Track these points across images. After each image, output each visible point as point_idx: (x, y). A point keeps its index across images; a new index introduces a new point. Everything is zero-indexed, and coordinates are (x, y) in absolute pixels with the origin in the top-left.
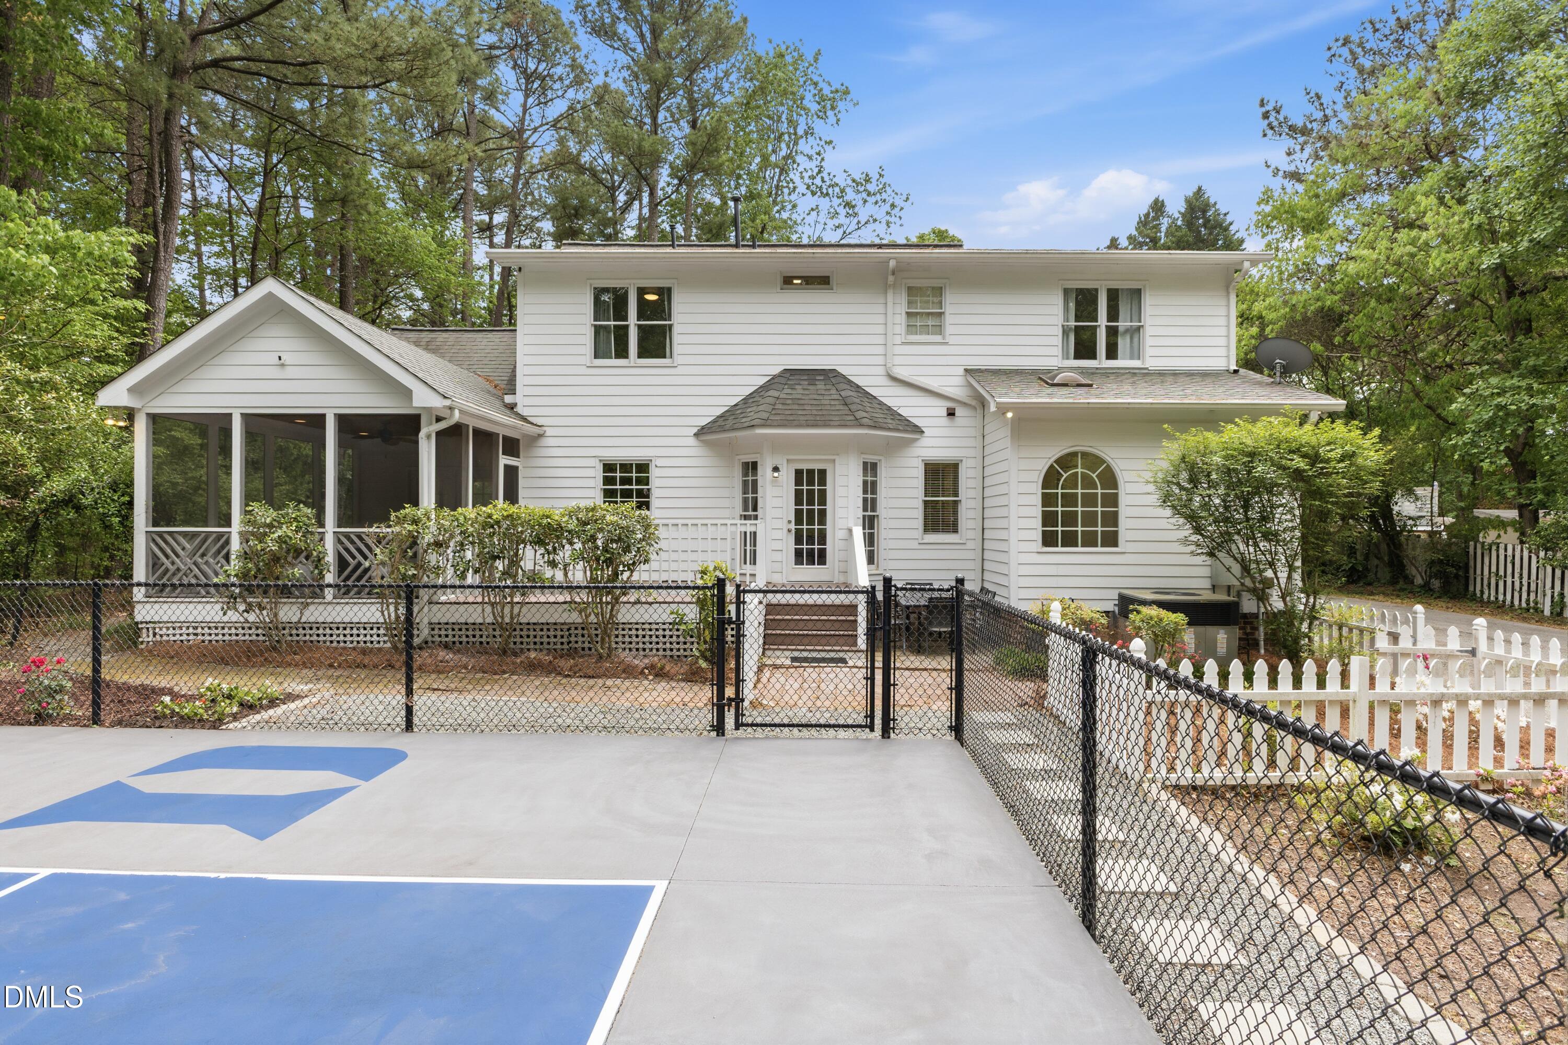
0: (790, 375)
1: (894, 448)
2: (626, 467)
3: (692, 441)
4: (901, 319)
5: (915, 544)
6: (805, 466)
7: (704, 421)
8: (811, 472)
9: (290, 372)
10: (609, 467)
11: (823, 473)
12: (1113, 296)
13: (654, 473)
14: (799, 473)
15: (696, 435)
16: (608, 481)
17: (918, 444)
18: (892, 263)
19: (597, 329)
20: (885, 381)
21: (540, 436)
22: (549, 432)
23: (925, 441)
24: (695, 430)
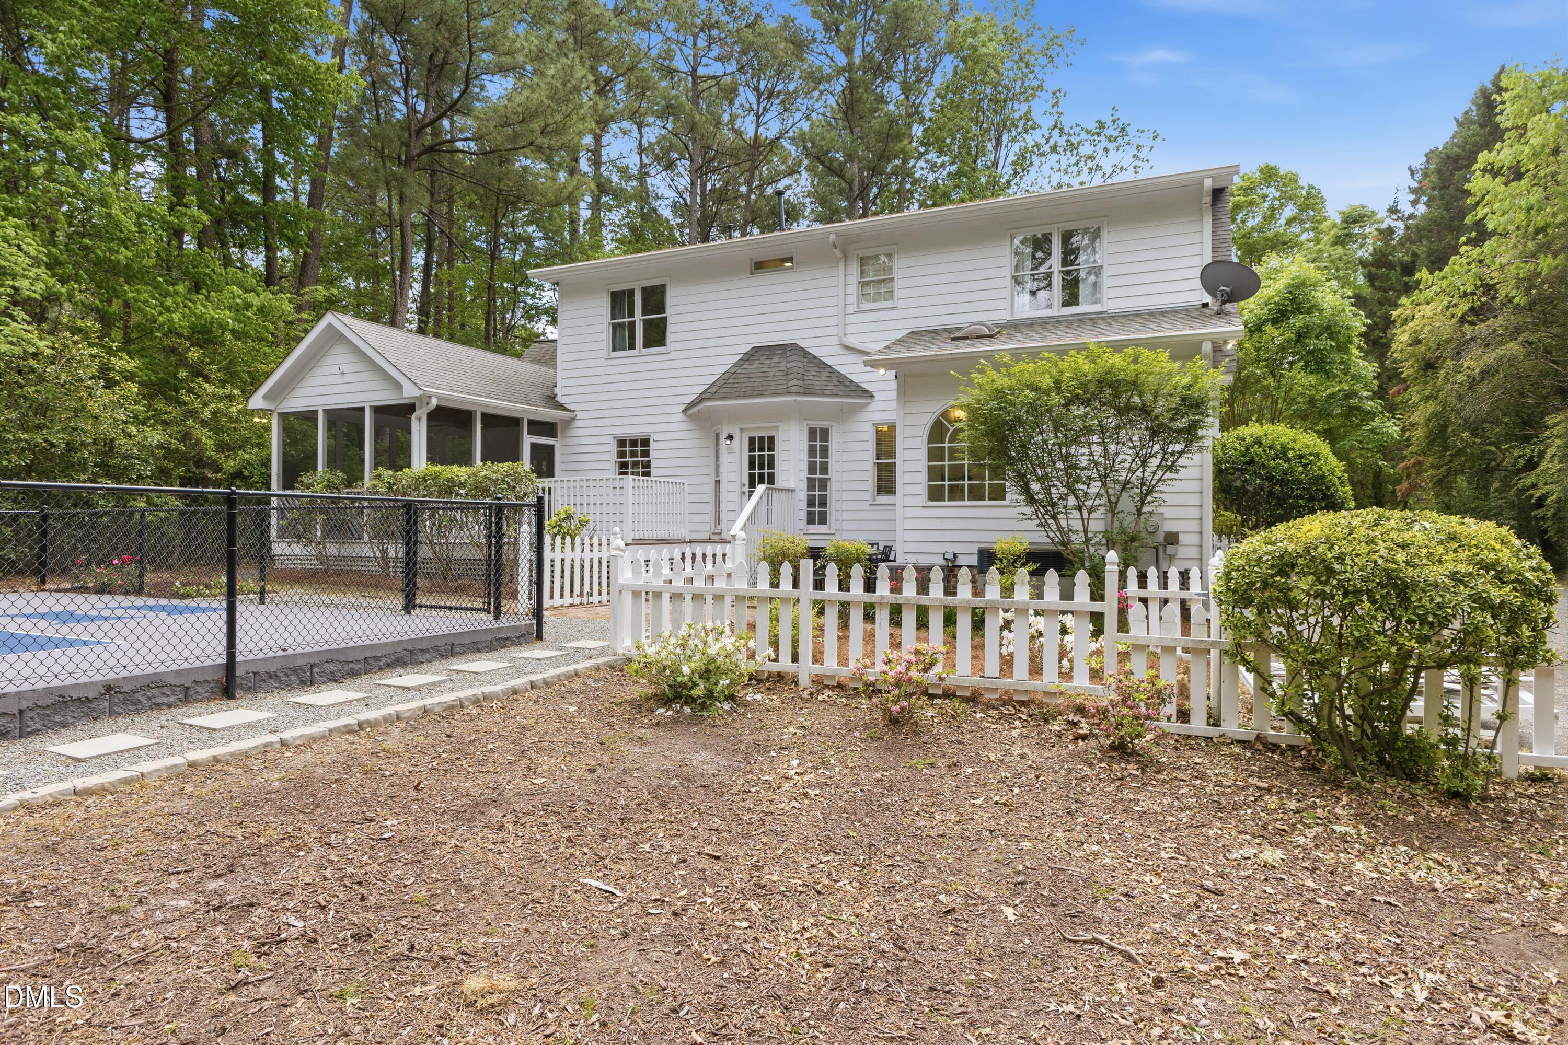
0: (757, 351)
1: (845, 415)
2: (634, 443)
3: (681, 417)
4: (853, 289)
5: (866, 506)
6: (756, 434)
7: (689, 399)
8: (761, 439)
9: (347, 378)
10: (621, 443)
11: (771, 439)
12: (1067, 237)
13: (653, 446)
14: (752, 440)
15: (684, 411)
16: (621, 454)
17: (869, 408)
18: (832, 237)
19: (615, 327)
20: (838, 350)
21: (573, 419)
22: (580, 415)
23: (875, 405)
24: (683, 407)
